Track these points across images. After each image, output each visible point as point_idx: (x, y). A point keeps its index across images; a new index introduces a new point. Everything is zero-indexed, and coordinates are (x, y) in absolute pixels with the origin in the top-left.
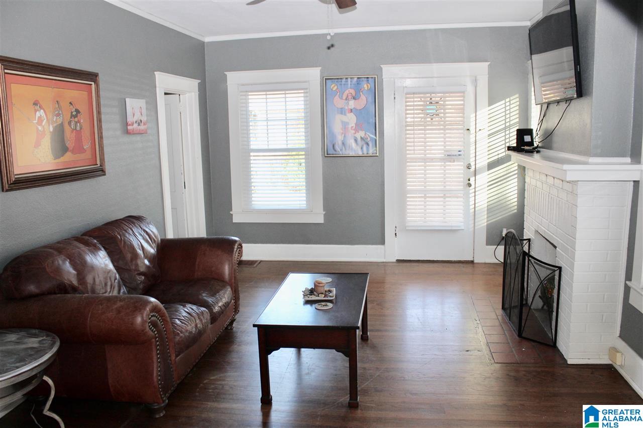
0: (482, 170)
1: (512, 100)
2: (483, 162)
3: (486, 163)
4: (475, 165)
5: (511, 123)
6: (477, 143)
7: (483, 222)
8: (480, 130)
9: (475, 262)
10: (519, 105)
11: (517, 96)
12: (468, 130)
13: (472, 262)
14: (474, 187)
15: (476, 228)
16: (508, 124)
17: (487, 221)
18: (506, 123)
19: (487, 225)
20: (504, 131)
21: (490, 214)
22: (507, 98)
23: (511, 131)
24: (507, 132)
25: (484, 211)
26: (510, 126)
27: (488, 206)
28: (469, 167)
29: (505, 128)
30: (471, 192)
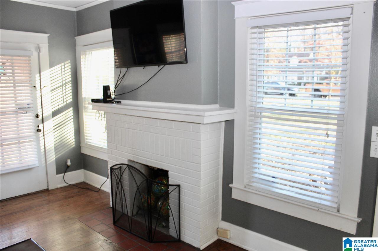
0: (48, 118)
1: (66, 64)
2: (48, 112)
3: (50, 112)
4: (42, 114)
5: (66, 82)
6: (42, 97)
7: (52, 158)
8: (44, 87)
9: (50, 189)
10: (71, 68)
11: (69, 61)
12: (35, 87)
13: (47, 190)
14: (43, 132)
15: (48, 163)
16: (64, 82)
17: (55, 156)
18: (62, 81)
19: (55, 159)
20: (61, 87)
21: (57, 151)
22: (62, 63)
23: (67, 87)
24: (64, 88)
25: (53, 149)
26: (66, 83)
27: (55, 145)
28: (37, 116)
29: (62, 85)
30: (40, 136)
